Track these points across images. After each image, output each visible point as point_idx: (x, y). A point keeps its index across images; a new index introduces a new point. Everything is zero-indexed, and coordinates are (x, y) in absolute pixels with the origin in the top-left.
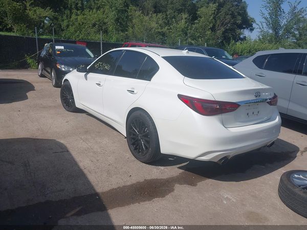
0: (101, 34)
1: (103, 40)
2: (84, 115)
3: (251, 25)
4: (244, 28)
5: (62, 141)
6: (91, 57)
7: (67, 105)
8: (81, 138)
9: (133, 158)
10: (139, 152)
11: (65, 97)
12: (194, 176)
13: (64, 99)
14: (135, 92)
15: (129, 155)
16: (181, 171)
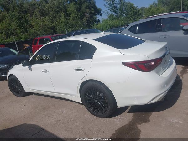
0: (14, 37)
1: (16, 41)
2: (33, 96)
3: (100, 12)
4: (97, 15)
5: (32, 123)
6: (16, 54)
7: (17, 93)
8: (44, 115)
9: (94, 117)
10: (98, 111)
11: (14, 87)
12: (143, 115)
13: (13, 89)
14: (83, 69)
15: (89, 116)
16: (132, 114)
